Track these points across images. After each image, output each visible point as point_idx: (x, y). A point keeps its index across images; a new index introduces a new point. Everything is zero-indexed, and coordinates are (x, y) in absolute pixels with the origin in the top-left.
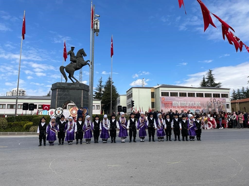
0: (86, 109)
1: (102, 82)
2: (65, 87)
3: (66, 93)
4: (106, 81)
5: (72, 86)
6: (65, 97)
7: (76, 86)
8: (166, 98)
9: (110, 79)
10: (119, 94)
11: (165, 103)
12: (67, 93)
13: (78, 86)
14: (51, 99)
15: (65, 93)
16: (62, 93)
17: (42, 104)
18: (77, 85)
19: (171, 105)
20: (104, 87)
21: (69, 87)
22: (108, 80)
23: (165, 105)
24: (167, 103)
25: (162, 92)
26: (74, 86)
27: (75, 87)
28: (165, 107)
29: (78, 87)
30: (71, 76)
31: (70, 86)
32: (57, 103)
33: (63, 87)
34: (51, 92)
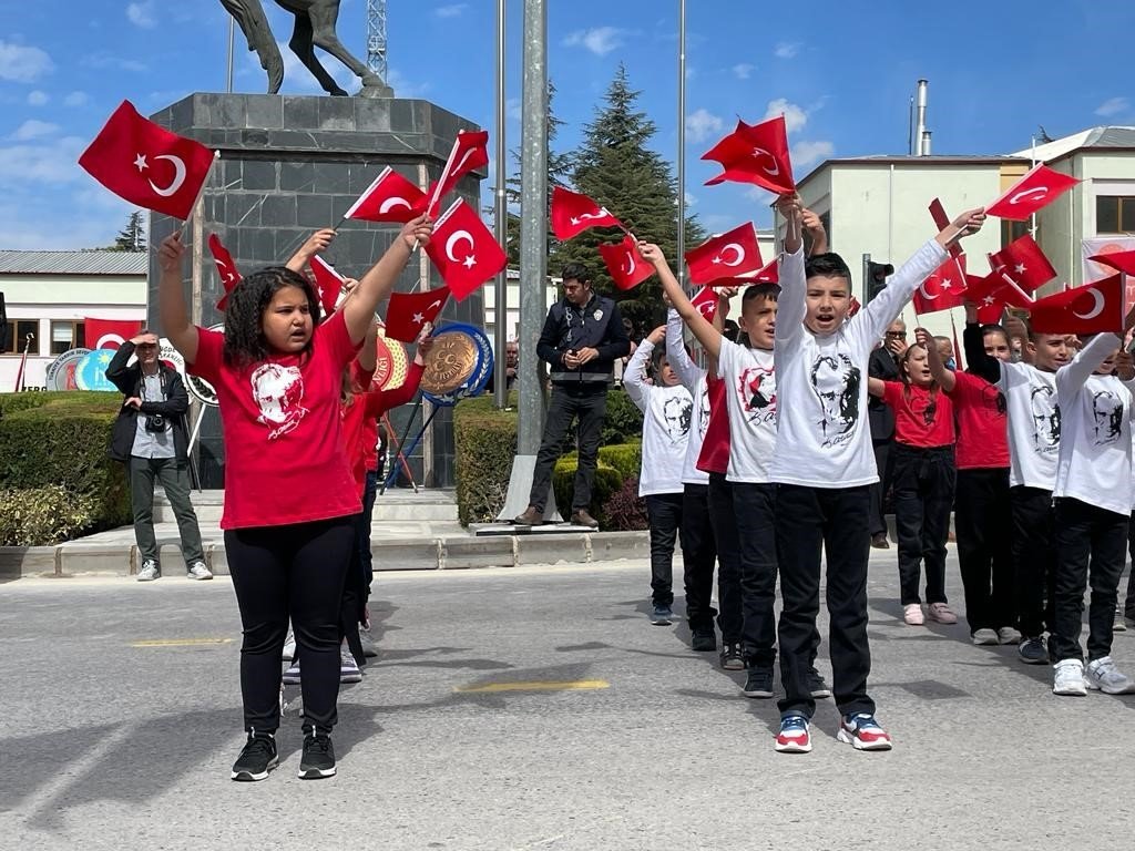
0: (463, 338)
1: (557, 127)
2: (262, 137)
3: (276, 192)
4: (593, 118)
5: (329, 126)
6: (274, 229)
7: (370, 128)
9: (619, 96)
10: (703, 227)
12: (286, 194)
13: (384, 124)
14: (144, 268)
15: (267, 194)
16: (241, 191)
17: (80, 314)
18: (375, 121)
20: (572, 171)
21: (305, 139)
22: (607, 107)
25: (1099, 198)
26: (350, 126)
27: (355, 138)
29: (385, 137)
30: (316, 36)
31: (309, 131)
32: (205, 286)
33: (246, 135)
34: (146, 226)
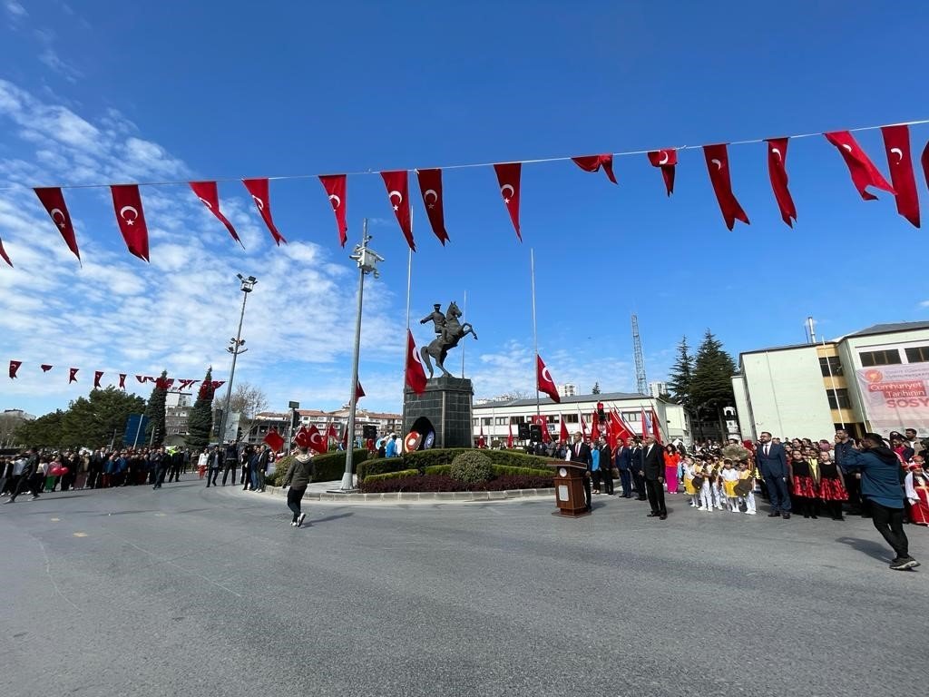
1: (688, 348)
4: (700, 344)
6: (417, 409)
8: (887, 373)
9: (709, 337)
11: (884, 391)
12: (420, 401)
13: (436, 383)
15: (416, 401)
16: (412, 401)
19: (922, 395)
20: (695, 360)
22: (705, 340)
23: (886, 396)
24: (894, 390)
25: (861, 354)
26: (431, 385)
28: (888, 402)
29: (436, 386)
